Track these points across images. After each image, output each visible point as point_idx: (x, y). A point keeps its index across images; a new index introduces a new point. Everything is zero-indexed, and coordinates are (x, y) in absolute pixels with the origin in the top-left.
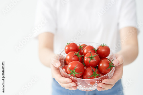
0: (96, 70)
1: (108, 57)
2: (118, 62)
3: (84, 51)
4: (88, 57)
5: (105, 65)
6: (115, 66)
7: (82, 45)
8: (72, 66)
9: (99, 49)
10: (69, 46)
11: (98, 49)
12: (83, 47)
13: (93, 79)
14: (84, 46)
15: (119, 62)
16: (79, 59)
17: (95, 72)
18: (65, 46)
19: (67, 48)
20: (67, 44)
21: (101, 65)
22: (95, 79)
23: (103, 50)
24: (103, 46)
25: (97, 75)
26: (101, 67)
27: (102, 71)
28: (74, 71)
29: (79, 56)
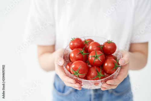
0: (101, 70)
1: (114, 54)
2: (123, 62)
3: (89, 47)
4: (92, 56)
5: (110, 65)
6: (120, 66)
7: (87, 40)
8: (75, 67)
9: (105, 46)
10: (73, 41)
11: (103, 46)
12: (88, 42)
13: (98, 80)
14: (90, 41)
15: (125, 61)
16: (84, 57)
17: (99, 72)
18: (70, 41)
19: (71, 44)
20: (72, 40)
21: (106, 64)
22: (99, 80)
23: (109, 47)
24: (109, 43)
25: (102, 75)
26: (106, 66)
27: (107, 71)
28: (77, 72)
29: (84, 53)
